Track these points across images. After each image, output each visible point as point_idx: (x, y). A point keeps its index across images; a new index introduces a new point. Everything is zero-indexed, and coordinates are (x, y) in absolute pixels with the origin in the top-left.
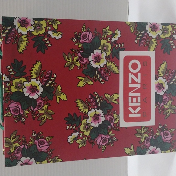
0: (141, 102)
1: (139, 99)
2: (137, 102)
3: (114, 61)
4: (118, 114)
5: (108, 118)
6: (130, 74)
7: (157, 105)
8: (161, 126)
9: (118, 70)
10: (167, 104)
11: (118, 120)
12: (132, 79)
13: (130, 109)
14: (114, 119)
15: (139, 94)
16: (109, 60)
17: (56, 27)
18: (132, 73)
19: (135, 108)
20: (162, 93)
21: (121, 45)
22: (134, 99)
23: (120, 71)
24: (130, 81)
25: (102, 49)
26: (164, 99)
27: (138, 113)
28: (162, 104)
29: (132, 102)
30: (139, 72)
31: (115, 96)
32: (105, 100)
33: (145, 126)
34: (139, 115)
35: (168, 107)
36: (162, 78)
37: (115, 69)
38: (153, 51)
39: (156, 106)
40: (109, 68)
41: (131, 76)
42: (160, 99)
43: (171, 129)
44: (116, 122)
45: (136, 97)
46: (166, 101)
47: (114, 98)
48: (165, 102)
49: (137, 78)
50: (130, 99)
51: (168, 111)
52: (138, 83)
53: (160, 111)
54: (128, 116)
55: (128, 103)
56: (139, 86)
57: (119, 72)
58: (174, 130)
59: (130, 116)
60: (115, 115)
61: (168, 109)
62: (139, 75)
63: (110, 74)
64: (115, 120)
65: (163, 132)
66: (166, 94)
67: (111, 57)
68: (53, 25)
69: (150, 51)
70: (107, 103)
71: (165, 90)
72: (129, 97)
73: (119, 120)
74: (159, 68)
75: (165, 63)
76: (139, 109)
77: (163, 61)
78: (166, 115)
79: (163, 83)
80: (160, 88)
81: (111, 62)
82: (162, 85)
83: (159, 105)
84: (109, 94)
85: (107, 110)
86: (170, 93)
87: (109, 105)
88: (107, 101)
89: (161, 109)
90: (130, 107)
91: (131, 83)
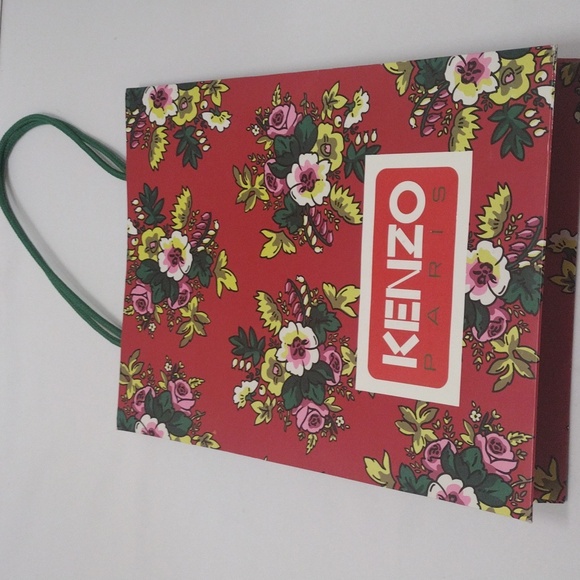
0: (421, 322)
2: (409, 318)
3: (349, 187)
4: (354, 350)
5: (327, 354)
6: (392, 228)
7: (467, 337)
8: (479, 415)
9: (360, 213)
10: (502, 340)
11: (351, 365)
12: (398, 245)
13: (388, 338)
14: (342, 361)
15: (416, 294)
16: (337, 182)
17: (217, 100)
18: (400, 225)
19: (401, 337)
20: (486, 298)
21: (370, 138)
22: (403, 308)
23: (364, 216)
25: (319, 153)
26: (492, 318)
27: (410, 355)
28: (485, 337)
29: (395, 317)
30: (418, 222)
31: (350, 294)
32: (323, 303)
33: (428, 403)
34: (412, 363)
35: (505, 349)
36: (491, 244)
37: (351, 209)
38: (466, 149)
39: (464, 339)
40: (336, 207)
41: (394, 234)
42: (479, 318)
43: (516, 435)
44: (347, 371)
46: (501, 327)
47: (345, 298)
48: (496, 330)
51: (505, 364)
52: (415, 257)
53: (479, 360)
54: (381, 359)
55: (382, 318)
56: (416, 267)
57: (361, 219)
58: (524, 439)
59: (387, 360)
60: (345, 350)
61: (505, 356)
62: (419, 230)
63: (337, 224)
64: (345, 364)
65: (484, 436)
66: (502, 301)
67: (342, 175)
68: (213, 96)
70: (328, 312)
71: (498, 289)
72: (387, 301)
73: (355, 369)
74: (482, 207)
75: (505, 193)
76: (413, 341)
77: (499, 184)
78: (499, 380)
79: (493, 264)
80: (482, 279)
81: (340, 189)
82: (488, 270)
83: (474, 338)
84: (333, 286)
85: (326, 330)
86: (515, 301)
87: (331, 316)
88: (328, 304)
89: (481, 353)
90: (388, 333)
91: (394, 255)
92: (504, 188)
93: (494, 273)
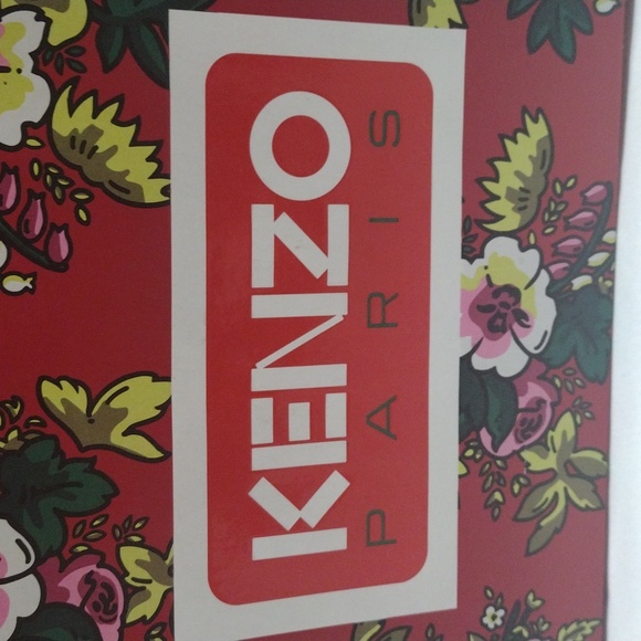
0: (352, 438)
1: (336, 408)
2: (318, 433)
3: (120, 99)
4: (161, 546)
5: (72, 583)
6: (261, 214)
7: (470, 453)
8: (501, 613)
9: (162, 172)
10: (543, 445)
11: (156, 590)
12: (283, 255)
13: (265, 495)
14: (125, 586)
15: (335, 374)
16: (74, 82)
18: (282, 206)
19: (298, 484)
20: (508, 361)
22: (299, 414)
23: (176, 181)
24: (263, 271)
26: (523, 402)
27: (326, 523)
28: (509, 445)
29: (281, 436)
30: (334, 196)
31: (139, 398)
32: (43, 437)
33: (382, 622)
34: (336, 540)
35: (551, 462)
36: (514, 243)
37: (128, 161)
38: (453, 24)
39: (462, 458)
40: (74, 157)
41: (267, 227)
42: (495, 406)
43: (573, 627)
44: (146, 608)
45: (316, 398)
46: (541, 419)
47: (124, 413)
48: (530, 427)
49: (322, 244)
50: (261, 412)
51: (549, 494)
52: (331, 282)
53: (498, 496)
54: (248, 549)
55: (245, 447)
56: (335, 307)
57: (166, 191)
58: (588, 631)
59: (264, 548)
60: (131, 556)
61: (549, 477)
62: (338, 217)
63: (81, 204)
64: (134, 593)
66: (542, 365)
67: (92, 60)
69: (423, 22)
70: (64, 462)
71: (532, 340)
72: (255, 402)
73: (168, 596)
74: (491, 162)
75: (538, 130)
76: (335, 486)
77: (525, 110)
78: (539, 527)
79: (521, 285)
80: (499, 322)
81: (89, 103)
82: (511, 300)
83: (485, 452)
84: (75, 384)
85: (61, 514)
86: (568, 360)
87: (75, 472)
88: (64, 439)
89: (501, 481)
90: (263, 482)
91: (270, 283)
92: (535, 120)
93: (525, 305)
